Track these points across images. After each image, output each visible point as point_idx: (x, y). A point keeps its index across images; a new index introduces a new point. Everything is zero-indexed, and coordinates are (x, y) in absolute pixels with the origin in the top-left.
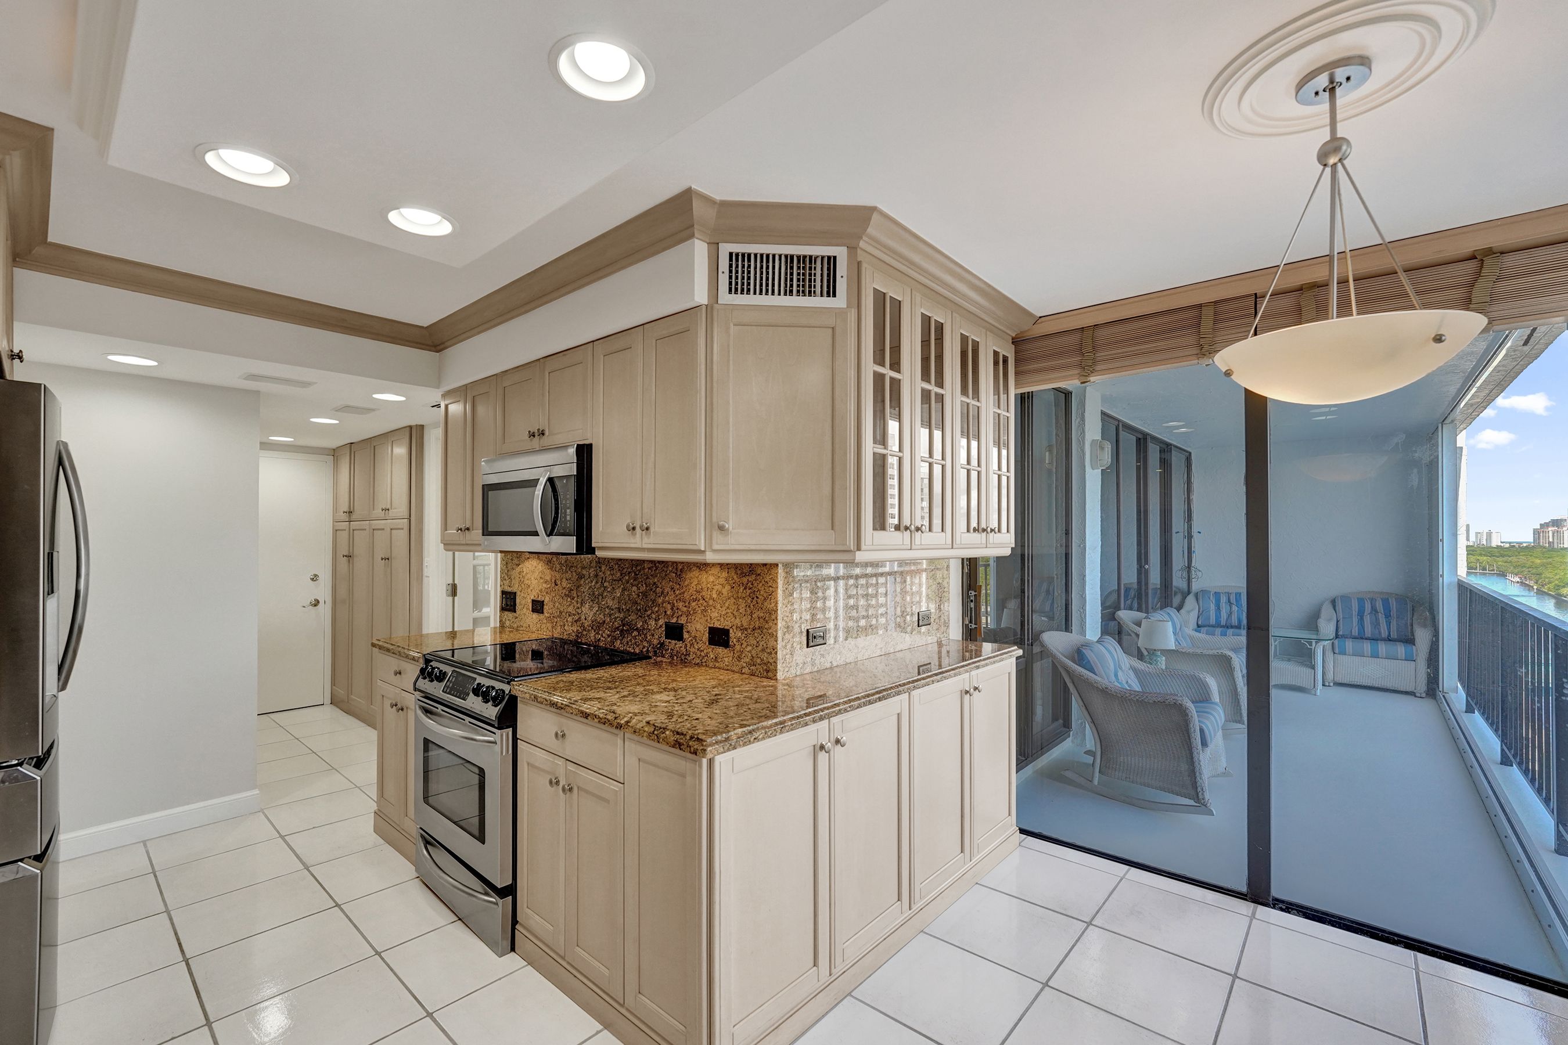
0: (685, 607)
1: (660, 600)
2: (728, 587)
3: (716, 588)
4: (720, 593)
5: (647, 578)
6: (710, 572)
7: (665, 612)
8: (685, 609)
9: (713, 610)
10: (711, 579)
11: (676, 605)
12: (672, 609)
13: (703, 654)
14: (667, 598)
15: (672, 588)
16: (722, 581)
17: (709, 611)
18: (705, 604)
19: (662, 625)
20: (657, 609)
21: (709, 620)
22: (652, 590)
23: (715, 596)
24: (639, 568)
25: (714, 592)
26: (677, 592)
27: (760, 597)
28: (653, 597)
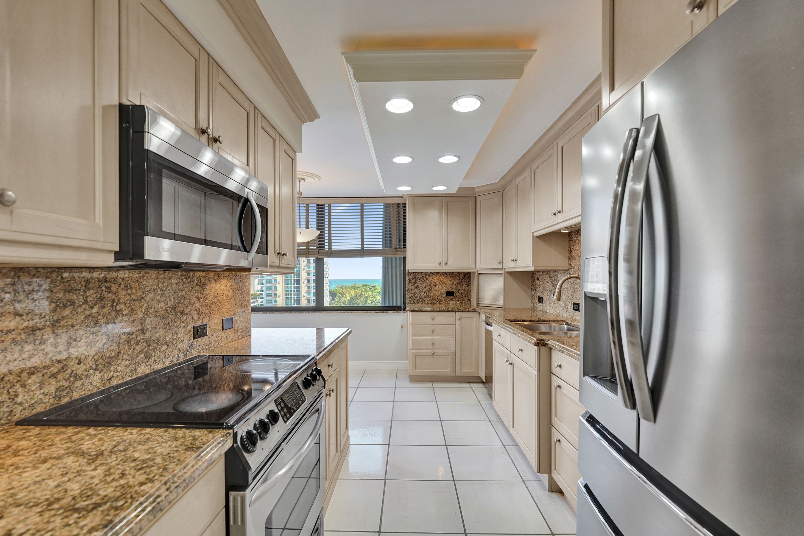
0: (208, 309)
1: (187, 310)
2: (231, 291)
3: (225, 292)
4: (227, 296)
5: (175, 293)
6: (222, 283)
7: (193, 318)
8: (208, 311)
9: (224, 307)
10: (223, 287)
11: (200, 310)
12: (198, 314)
13: (219, 338)
14: (194, 306)
15: (197, 298)
16: (228, 288)
17: (222, 308)
18: (220, 304)
19: (191, 329)
20: (185, 318)
21: (222, 315)
22: (180, 302)
23: (225, 298)
24: (165, 284)
25: (224, 296)
26: (201, 300)
27: (245, 294)
28: (181, 309)
